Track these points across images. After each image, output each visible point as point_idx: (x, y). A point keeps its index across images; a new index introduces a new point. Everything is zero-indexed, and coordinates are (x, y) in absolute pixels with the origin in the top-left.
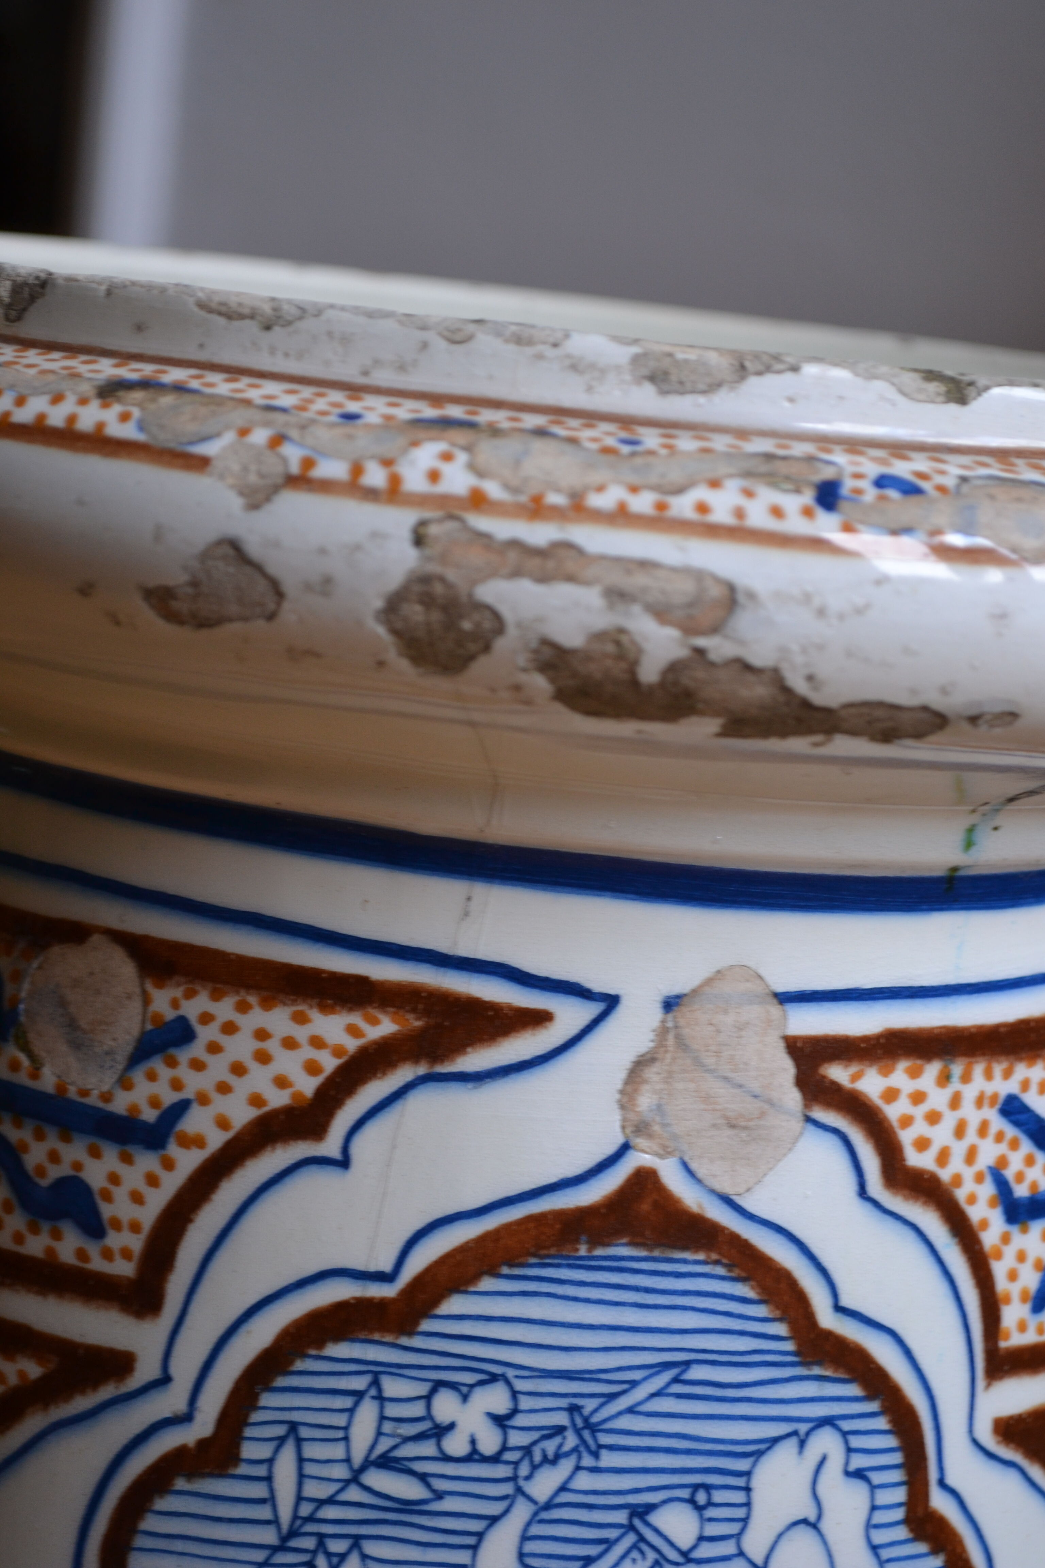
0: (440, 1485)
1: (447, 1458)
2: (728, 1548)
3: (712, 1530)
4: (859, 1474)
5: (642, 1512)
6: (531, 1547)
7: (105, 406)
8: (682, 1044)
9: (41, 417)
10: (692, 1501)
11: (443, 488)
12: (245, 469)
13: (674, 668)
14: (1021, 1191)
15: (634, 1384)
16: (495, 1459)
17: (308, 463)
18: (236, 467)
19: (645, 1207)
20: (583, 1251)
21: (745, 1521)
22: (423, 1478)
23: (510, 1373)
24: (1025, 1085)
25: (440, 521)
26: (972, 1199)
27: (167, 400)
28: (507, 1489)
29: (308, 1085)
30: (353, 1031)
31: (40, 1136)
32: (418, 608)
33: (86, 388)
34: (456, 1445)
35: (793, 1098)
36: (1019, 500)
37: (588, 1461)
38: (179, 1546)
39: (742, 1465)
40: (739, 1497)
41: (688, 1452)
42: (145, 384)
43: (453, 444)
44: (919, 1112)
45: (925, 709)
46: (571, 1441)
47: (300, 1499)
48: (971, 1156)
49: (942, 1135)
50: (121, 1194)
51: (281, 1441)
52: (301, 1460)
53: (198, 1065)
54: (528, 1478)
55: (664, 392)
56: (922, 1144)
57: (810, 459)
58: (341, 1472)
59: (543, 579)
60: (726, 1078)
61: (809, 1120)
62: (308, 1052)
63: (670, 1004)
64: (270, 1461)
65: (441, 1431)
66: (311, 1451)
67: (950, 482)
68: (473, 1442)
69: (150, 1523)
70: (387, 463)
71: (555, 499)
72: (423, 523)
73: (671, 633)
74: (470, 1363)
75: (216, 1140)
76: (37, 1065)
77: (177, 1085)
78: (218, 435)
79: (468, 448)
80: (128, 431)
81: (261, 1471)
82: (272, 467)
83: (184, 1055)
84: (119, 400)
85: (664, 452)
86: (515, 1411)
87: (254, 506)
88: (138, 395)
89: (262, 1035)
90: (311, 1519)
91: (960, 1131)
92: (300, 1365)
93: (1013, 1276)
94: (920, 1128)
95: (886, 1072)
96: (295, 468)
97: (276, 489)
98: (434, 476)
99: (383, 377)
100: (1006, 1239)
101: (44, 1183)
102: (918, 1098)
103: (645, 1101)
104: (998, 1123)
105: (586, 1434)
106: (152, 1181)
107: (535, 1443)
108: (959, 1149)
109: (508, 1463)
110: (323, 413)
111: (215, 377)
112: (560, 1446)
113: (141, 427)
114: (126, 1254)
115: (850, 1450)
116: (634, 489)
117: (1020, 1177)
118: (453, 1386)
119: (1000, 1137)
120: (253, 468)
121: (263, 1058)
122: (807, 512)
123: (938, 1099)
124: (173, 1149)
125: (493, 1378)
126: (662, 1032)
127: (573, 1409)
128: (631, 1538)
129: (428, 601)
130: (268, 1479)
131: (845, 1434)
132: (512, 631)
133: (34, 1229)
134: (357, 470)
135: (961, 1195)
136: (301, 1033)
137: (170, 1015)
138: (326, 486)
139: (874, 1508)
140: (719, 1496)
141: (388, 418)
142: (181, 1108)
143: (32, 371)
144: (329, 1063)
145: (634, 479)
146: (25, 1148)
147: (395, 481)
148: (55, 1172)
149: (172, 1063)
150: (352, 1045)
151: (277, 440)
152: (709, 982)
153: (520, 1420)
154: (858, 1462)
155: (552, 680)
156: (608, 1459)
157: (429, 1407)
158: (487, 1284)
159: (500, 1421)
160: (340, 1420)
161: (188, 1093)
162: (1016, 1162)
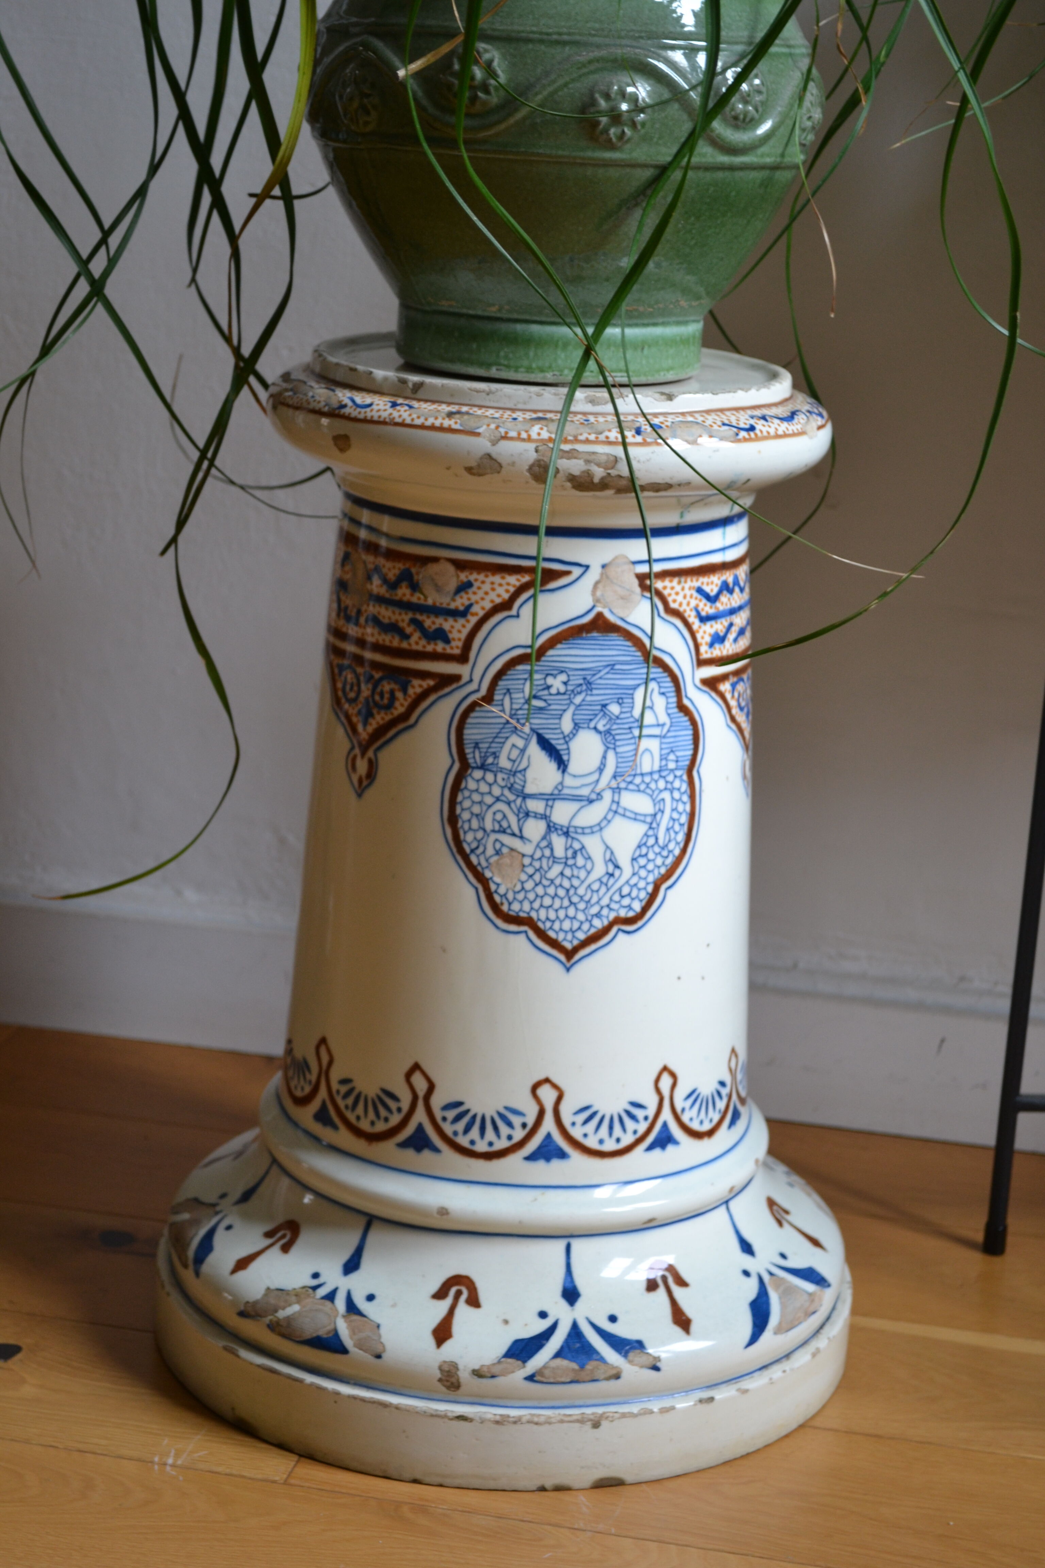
0: (550, 702)
1: (551, 694)
2: (628, 715)
3: (624, 710)
4: (663, 694)
5: (604, 706)
6: (576, 717)
7: (450, 420)
8: (607, 577)
9: (433, 424)
10: (618, 702)
11: (542, 437)
12: (490, 435)
13: (602, 479)
14: (703, 614)
15: (600, 671)
16: (564, 694)
17: (506, 433)
18: (488, 435)
19: (600, 622)
20: (584, 635)
21: (633, 707)
22: (545, 700)
23: (567, 670)
24: (703, 583)
25: (541, 446)
26: (689, 616)
27: (466, 417)
28: (568, 702)
29: (506, 596)
30: (518, 580)
31: (428, 617)
32: (537, 468)
33: (443, 415)
34: (553, 691)
35: (638, 590)
36: (687, 427)
37: (589, 692)
38: (478, 726)
39: (631, 692)
40: (630, 701)
41: (616, 689)
42: (459, 412)
43: (543, 425)
44: (673, 592)
45: (667, 483)
46: (584, 687)
47: (511, 709)
48: (688, 604)
49: (680, 598)
50: (455, 631)
51: (505, 694)
52: (511, 699)
53: (475, 593)
54: (574, 698)
55: (594, 405)
56: (674, 601)
57: (633, 421)
58: (522, 701)
59: (568, 459)
60: (620, 586)
61: (643, 596)
62: (506, 587)
63: (604, 566)
64: (502, 700)
65: (548, 687)
66: (514, 696)
67: (669, 424)
68: (558, 690)
69: (469, 720)
70: (527, 431)
71: (570, 438)
72: (537, 447)
73: (602, 470)
74: (555, 668)
75: (481, 613)
76: (426, 598)
77: (469, 599)
78: (482, 427)
79: (546, 426)
80: (457, 427)
81: (500, 703)
82: (498, 435)
83: (470, 591)
84: (453, 418)
85: (595, 422)
86: (569, 680)
87: (494, 445)
88: (457, 416)
89: (492, 583)
90: (515, 714)
91: (685, 597)
92: (509, 672)
93: (703, 638)
94: (673, 597)
95: (663, 581)
96: (503, 434)
97: (499, 440)
98: (539, 434)
99: (520, 406)
100: (700, 627)
101: (431, 630)
102: (672, 588)
103: (599, 593)
104: (695, 594)
105: (589, 685)
106: (464, 626)
107: (575, 689)
108: (685, 602)
109: (568, 694)
110: (508, 418)
111: (475, 409)
112: (581, 689)
113: (461, 425)
114: (457, 647)
115: (660, 687)
116: (589, 434)
117: (703, 610)
118: (552, 675)
119: (696, 598)
120: (492, 435)
121: (493, 589)
122: (634, 436)
123: (678, 588)
124: (469, 617)
125: (562, 672)
126: (602, 574)
127: (584, 679)
128: (602, 713)
129: (539, 466)
130: (502, 705)
131: (658, 683)
132: (561, 472)
133: (429, 643)
134: (519, 434)
135: (686, 615)
136: (503, 582)
137: (465, 580)
138: (512, 439)
139: (668, 703)
140: (625, 701)
141: (524, 418)
142: (471, 605)
143: (426, 410)
144: (512, 589)
145: (589, 431)
146: (424, 621)
147: (529, 436)
148: (434, 627)
149: (467, 593)
150: (518, 584)
151: (497, 427)
152: (614, 560)
153: (570, 683)
154: (663, 690)
155: (572, 483)
156: (595, 692)
157: (545, 681)
158: (559, 646)
159: (565, 683)
160: (521, 687)
161: (473, 601)
162: (701, 606)
